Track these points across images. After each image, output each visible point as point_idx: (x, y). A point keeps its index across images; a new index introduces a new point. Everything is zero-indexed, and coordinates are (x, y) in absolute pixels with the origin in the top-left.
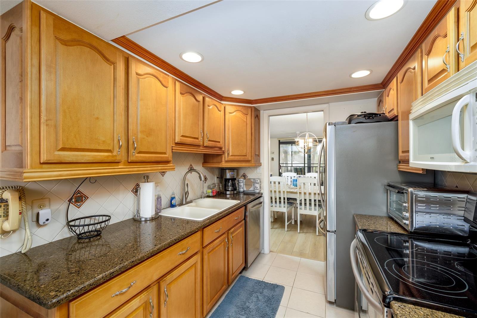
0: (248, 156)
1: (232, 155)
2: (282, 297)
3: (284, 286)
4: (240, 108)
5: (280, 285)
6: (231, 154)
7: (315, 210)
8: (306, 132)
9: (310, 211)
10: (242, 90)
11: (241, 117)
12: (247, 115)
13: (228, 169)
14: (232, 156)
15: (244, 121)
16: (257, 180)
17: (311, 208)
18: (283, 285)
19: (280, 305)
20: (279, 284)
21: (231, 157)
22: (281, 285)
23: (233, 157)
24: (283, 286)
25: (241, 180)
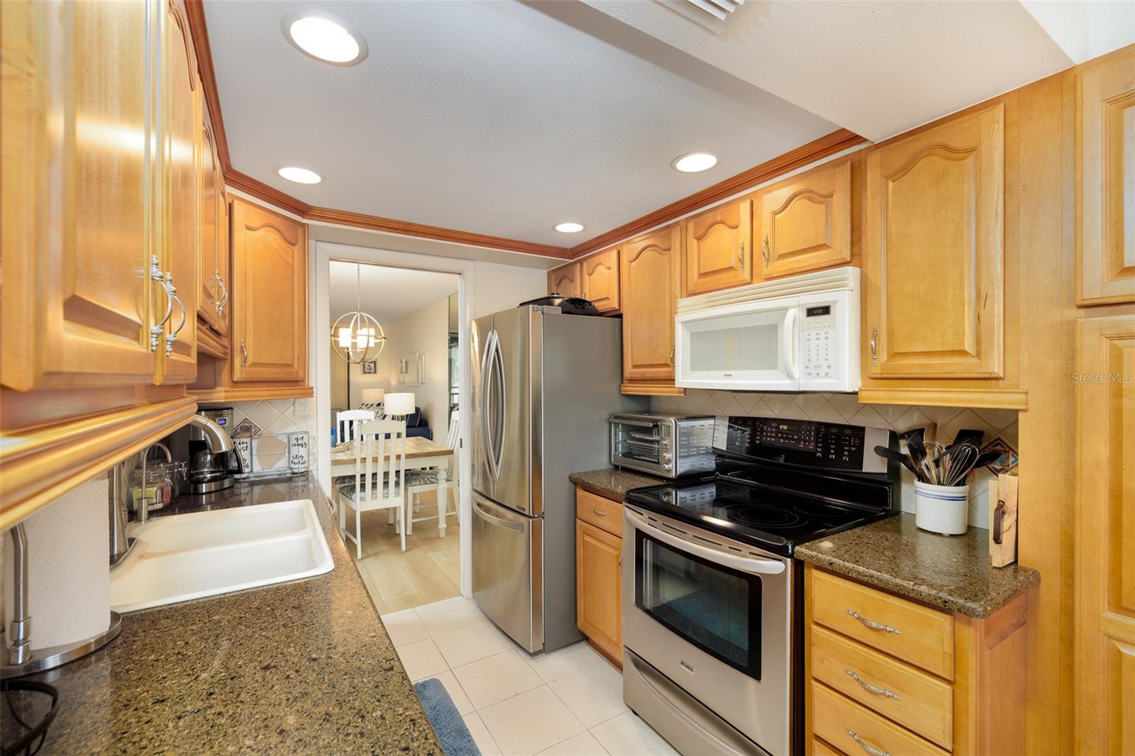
0: (296, 367)
1: (256, 361)
2: (449, 697)
3: (436, 677)
4: (276, 221)
5: (426, 679)
6: (250, 361)
7: (397, 494)
8: (357, 311)
9: (386, 499)
10: (316, 172)
11: (278, 247)
12: (294, 245)
13: (205, 410)
14: (253, 365)
15: (287, 262)
16: (300, 436)
17: (388, 493)
18: (431, 678)
19: (462, 715)
20: (423, 680)
21: (253, 369)
22: (428, 679)
23: (258, 369)
24: (434, 679)
25: (242, 440)
